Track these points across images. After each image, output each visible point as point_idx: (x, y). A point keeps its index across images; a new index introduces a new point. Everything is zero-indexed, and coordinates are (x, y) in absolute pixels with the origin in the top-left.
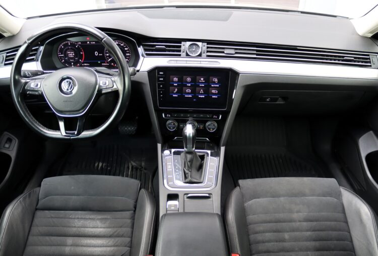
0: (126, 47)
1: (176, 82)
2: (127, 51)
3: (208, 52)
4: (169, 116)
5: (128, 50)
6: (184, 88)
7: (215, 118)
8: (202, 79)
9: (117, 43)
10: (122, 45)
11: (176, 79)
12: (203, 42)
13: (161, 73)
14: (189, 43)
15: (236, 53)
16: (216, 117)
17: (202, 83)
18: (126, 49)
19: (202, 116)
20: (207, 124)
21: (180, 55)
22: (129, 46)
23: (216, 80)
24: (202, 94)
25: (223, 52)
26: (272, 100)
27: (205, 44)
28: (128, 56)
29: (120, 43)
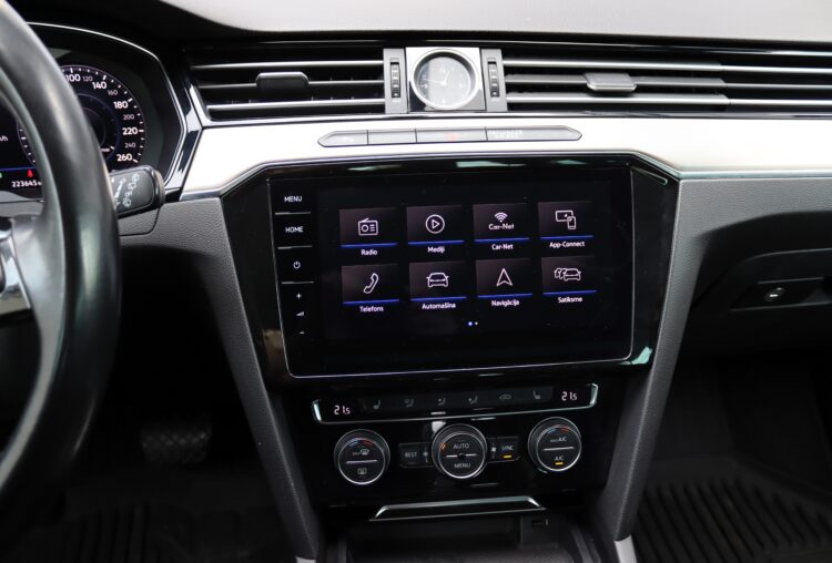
0: (121, 97)
1: (368, 240)
2: (126, 117)
3: (511, 88)
4: (347, 411)
5: (130, 110)
6: (414, 267)
7: (569, 403)
8: (501, 216)
9: (77, 78)
10: (98, 86)
11: (367, 225)
12: (482, 47)
13: (289, 199)
14: (416, 54)
15: (641, 90)
16: (574, 396)
17: (502, 234)
18: (119, 105)
19: (505, 397)
20: (537, 436)
21: (380, 109)
22: (134, 93)
23: (570, 218)
24: (505, 291)
25: (583, 89)
26: (791, 294)
27: (496, 54)
28: (131, 138)
29: (88, 79)
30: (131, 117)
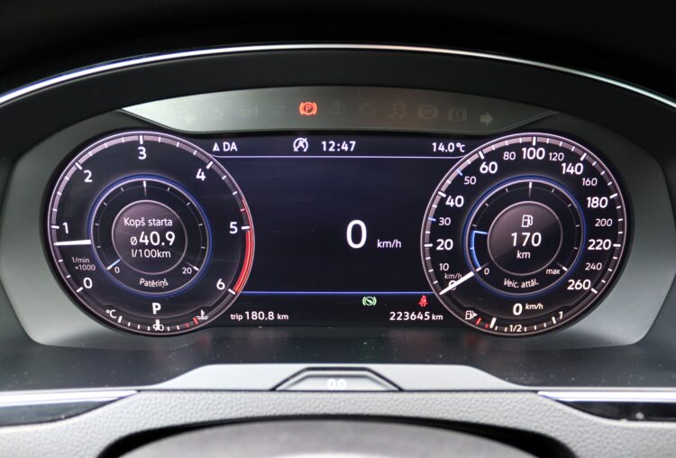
2: (600, 222)
5: (610, 212)
10: (570, 169)
18: (594, 202)
28: (597, 256)
29: (556, 157)
30: (608, 222)
